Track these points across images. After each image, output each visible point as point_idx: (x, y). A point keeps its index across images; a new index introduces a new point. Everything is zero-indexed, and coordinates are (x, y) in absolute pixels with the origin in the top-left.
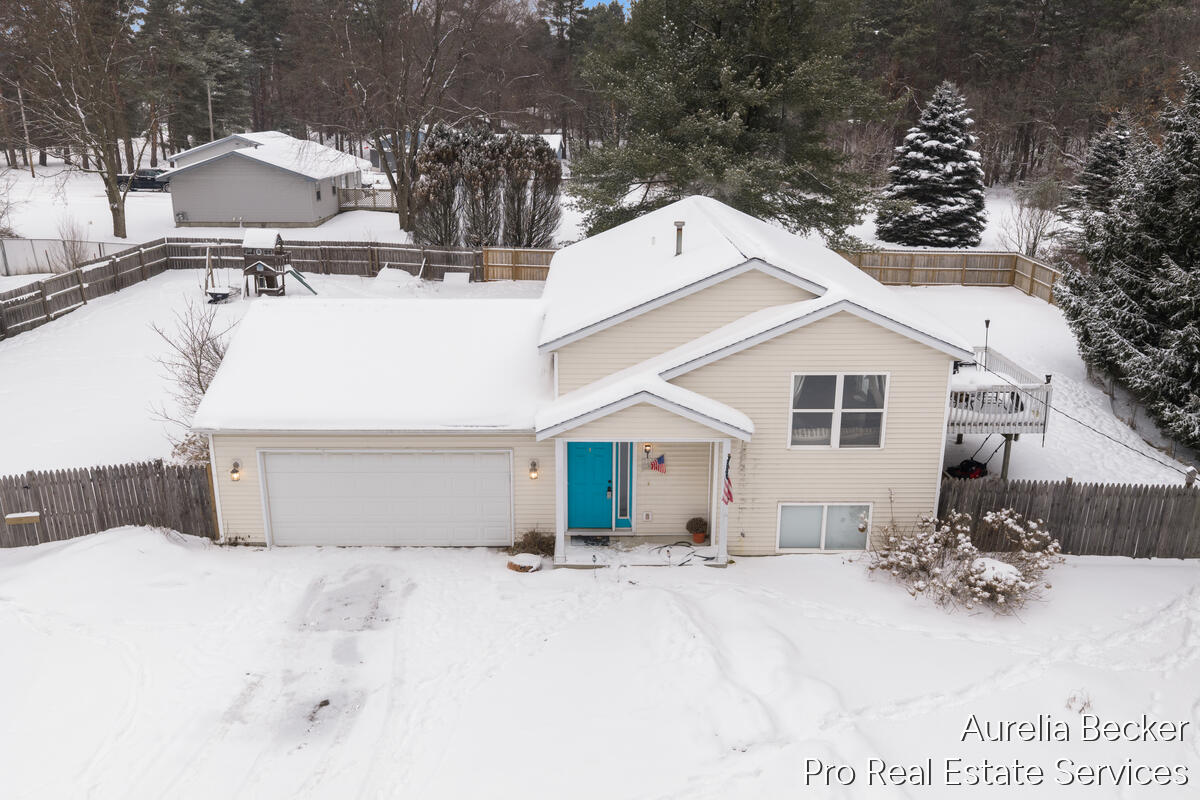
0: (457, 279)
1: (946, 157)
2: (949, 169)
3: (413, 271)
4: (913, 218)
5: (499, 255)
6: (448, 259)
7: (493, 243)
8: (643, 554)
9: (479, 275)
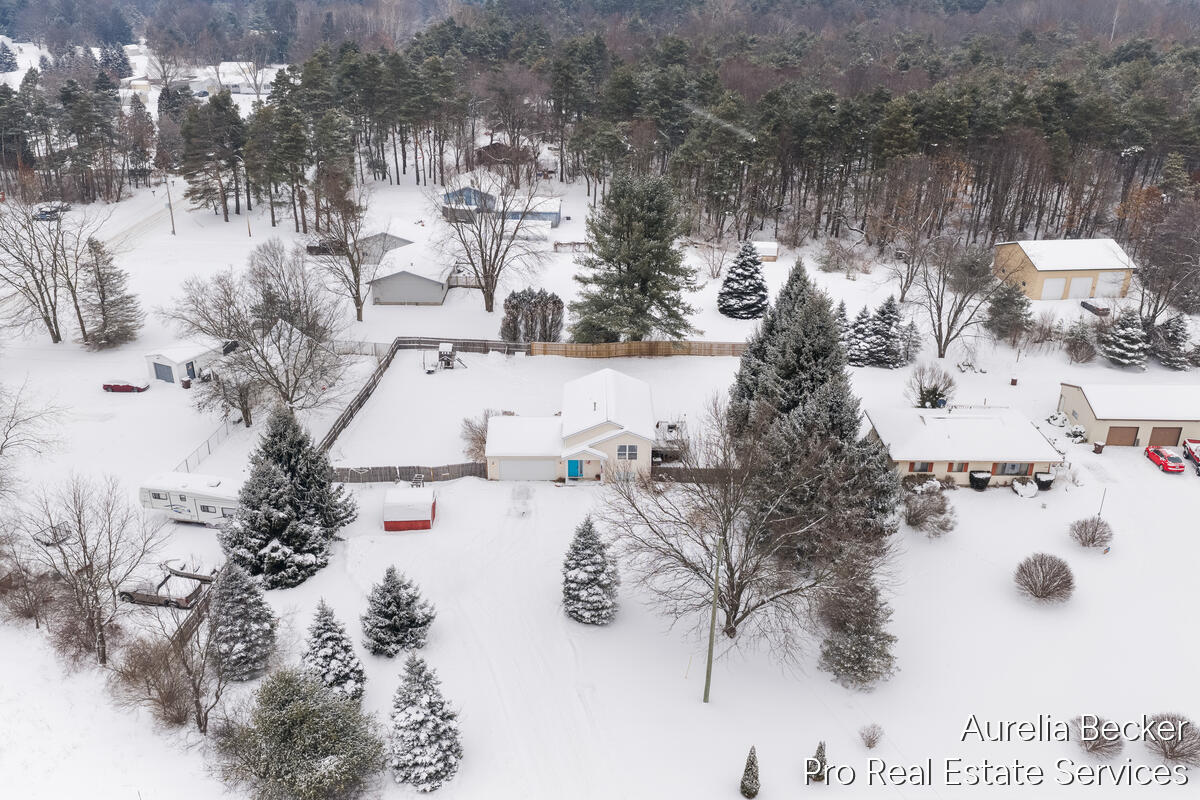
0: (520, 355)
1: (745, 278)
2: (747, 284)
3: (502, 352)
4: (729, 306)
5: (538, 345)
6: (516, 347)
7: (535, 340)
8: (585, 483)
9: (530, 353)
